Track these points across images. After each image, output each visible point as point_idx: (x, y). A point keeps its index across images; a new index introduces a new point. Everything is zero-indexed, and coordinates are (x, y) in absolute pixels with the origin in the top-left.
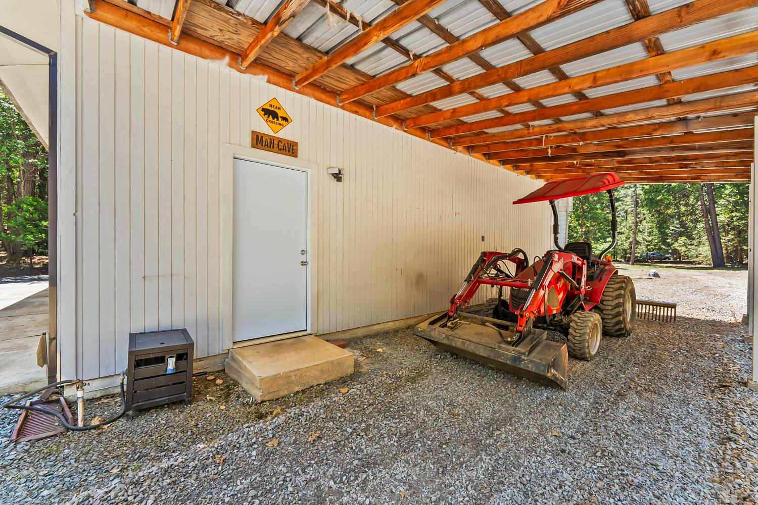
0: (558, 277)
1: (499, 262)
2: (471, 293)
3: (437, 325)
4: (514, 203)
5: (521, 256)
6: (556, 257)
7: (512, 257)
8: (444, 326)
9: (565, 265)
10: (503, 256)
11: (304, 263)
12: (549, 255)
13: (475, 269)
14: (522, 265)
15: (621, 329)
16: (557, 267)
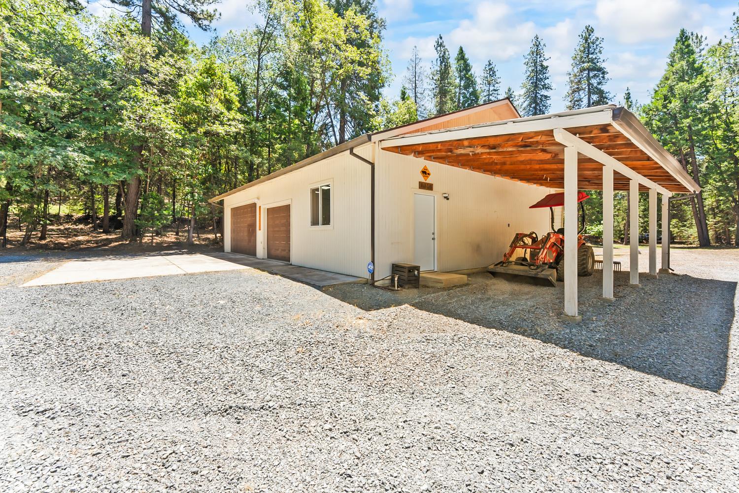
0: (554, 244)
1: (524, 238)
2: (512, 252)
3: (499, 266)
4: (530, 207)
5: (534, 235)
6: (552, 236)
7: (530, 236)
8: (502, 266)
9: (556, 239)
10: (526, 236)
11: (434, 239)
12: (549, 234)
13: (513, 242)
14: (534, 240)
15: (585, 272)
16: (552, 240)
